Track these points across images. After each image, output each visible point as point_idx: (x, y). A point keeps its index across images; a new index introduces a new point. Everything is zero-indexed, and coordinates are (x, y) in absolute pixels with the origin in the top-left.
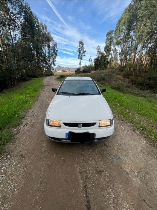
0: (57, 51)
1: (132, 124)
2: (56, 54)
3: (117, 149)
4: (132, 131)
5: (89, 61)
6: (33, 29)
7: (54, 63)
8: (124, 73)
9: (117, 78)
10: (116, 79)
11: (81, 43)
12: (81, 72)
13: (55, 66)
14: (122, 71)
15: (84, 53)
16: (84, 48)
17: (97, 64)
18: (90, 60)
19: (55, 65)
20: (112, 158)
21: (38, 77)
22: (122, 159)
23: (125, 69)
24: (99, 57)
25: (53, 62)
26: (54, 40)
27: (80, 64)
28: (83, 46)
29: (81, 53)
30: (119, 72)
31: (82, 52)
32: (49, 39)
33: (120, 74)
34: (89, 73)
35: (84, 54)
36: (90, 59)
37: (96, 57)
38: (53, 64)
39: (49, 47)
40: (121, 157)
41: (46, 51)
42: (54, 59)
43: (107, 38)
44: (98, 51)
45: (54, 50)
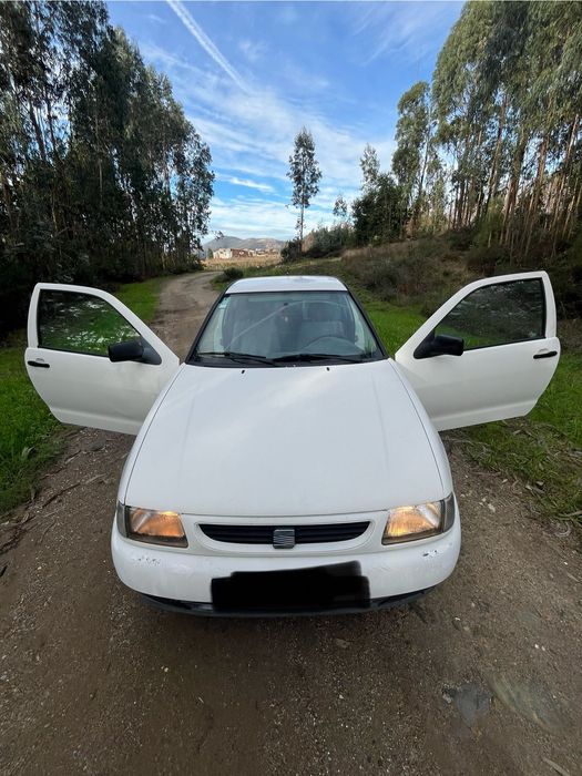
0: (211, 177)
1: (532, 485)
2: (209, 191)
3: (475, 631)
4: (534, 525)
5: (336, 211)
6: (116, 93)
7: (201, 223)
8: (473, 252)
9: (446, 274)
10: (441, 277)
11: (304, 143)
12: (304, 255)
13: (206, 236)
14: (463, 247)
15: (314, 180)
16: (316, 163)
17: (366, 223)
18: (339, 208)
19: (205, 232)
20: (453, 693)
21: (140, 281)
22: (505, 698)
23: (478, 239)
24: (372, 194)
25: (199, 219)
26: (197, 136)
27: (300, 224)
28: (311, 156)
29: (304, 182)
30: (451, 248)
31: (307, 177)
32: (179, 132)
33: (456, 259)
34: (336, 259)
35: (314, 185)
36: (337, 204)
37: (360, 195)
38: (199, 227)
39: (180, 162)
41: (170, 179)
42: (200, 210)
43: (402, 116)
44: (369, 172)
45: (201, 174)
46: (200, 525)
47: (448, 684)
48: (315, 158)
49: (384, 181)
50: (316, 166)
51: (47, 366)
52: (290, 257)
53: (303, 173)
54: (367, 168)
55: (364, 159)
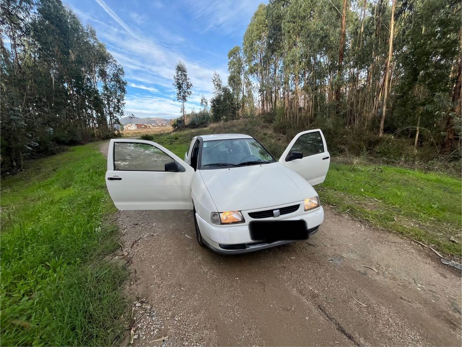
0: (125, 83)
1: (332, 205)
2: (124, 91)
3: (331, 245)
4: (337, 216)
5: (202, 103)
6: (65, 35)
7: (119, 108)
8: (276, 123)
9: (265, 134)
10: (263, 136)
12: (187, 127)
14: (270, 121)
15: (188, 88)
16: (189, 79)
17: (218, 110)
18: (203, 101)
19: (122, 114)
20: (332, 260)
21: (82, 144)
22: (346, 257)
23: (276, 117)
24: (220, 96)
26: (115, 61)
27: (183, 110)
28: (185, 76)
29: (183, 88)
30: (264, 122)
31: (184, 86)
32: (104, 59)
33: (267, 127)
34: (205, 129)
35: (189, 90)
36: (202, 100)
37: (214, 96)
38: (118, 111)
39: (103, 74)
40: (343, 255)
42: (119, 101)
43: (230, 60)
44: (217, 85)
45: (118, 81)
46: (249, 214)
47: (330, 259)
48: (188, 77)
49: (225, 90)
50: (189, 81)
51: (120, 179)
52: (178, 128)
53: (182, 84)
54: (216, 83)
55: (214, 79)
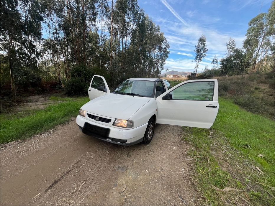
0: (168, 52)
2: (167, 57)
5: (213, 62)
7: (162, 66)
11: (202, 40)
12: (197, 77)
13: (163, 70)
15: (204, 52)
16: (206, 46)
17: (226, 67)
18: (214, 61)
19: (163, 69)
24: (230, 57)
25: (162, 65)
26: (166, 41)
27: (197, 67)
28: (204, 44)
29: (200, 53)
31: (202, 51)
32: (160, 40)
35: (204, 54)
36: (213, 60)
37: (225, 57)
38: (161, 67)
39: (160, 48)
41: (155, 53)
42: (162, 62)
43: (250, 27)
44: (230, 48)
45: (165, 52)
46: (88, 114)
48: (206, 45)
49: (237, 51)
50: (206, 47)
51: (91, 91)
52: (191, 78)
53: (200, 50)
54: (229, 47)
55: (228, 43)
